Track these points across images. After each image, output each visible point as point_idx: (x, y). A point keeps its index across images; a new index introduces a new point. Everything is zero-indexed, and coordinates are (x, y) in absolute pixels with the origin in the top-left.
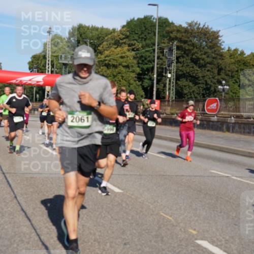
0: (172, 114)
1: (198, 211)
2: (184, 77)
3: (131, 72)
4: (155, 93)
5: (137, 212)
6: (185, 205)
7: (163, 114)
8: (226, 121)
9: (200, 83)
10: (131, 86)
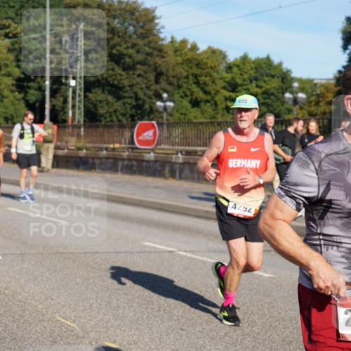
0: (79, 149)
1: (121, 311)
2: (99, 86)
3: (5, 75)
4: (47, 112)
5: (14, 317)
6: (98, 301)
7: (64, 149)
8: (169, 160)
9: (125, 97)
10: (6, 100)
